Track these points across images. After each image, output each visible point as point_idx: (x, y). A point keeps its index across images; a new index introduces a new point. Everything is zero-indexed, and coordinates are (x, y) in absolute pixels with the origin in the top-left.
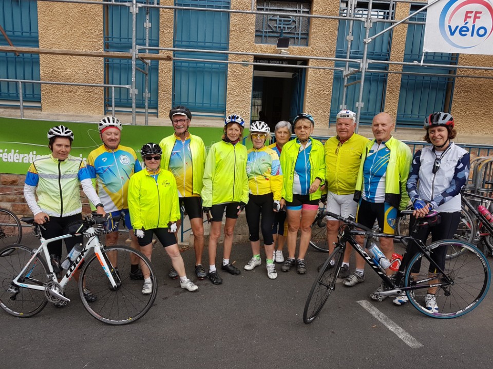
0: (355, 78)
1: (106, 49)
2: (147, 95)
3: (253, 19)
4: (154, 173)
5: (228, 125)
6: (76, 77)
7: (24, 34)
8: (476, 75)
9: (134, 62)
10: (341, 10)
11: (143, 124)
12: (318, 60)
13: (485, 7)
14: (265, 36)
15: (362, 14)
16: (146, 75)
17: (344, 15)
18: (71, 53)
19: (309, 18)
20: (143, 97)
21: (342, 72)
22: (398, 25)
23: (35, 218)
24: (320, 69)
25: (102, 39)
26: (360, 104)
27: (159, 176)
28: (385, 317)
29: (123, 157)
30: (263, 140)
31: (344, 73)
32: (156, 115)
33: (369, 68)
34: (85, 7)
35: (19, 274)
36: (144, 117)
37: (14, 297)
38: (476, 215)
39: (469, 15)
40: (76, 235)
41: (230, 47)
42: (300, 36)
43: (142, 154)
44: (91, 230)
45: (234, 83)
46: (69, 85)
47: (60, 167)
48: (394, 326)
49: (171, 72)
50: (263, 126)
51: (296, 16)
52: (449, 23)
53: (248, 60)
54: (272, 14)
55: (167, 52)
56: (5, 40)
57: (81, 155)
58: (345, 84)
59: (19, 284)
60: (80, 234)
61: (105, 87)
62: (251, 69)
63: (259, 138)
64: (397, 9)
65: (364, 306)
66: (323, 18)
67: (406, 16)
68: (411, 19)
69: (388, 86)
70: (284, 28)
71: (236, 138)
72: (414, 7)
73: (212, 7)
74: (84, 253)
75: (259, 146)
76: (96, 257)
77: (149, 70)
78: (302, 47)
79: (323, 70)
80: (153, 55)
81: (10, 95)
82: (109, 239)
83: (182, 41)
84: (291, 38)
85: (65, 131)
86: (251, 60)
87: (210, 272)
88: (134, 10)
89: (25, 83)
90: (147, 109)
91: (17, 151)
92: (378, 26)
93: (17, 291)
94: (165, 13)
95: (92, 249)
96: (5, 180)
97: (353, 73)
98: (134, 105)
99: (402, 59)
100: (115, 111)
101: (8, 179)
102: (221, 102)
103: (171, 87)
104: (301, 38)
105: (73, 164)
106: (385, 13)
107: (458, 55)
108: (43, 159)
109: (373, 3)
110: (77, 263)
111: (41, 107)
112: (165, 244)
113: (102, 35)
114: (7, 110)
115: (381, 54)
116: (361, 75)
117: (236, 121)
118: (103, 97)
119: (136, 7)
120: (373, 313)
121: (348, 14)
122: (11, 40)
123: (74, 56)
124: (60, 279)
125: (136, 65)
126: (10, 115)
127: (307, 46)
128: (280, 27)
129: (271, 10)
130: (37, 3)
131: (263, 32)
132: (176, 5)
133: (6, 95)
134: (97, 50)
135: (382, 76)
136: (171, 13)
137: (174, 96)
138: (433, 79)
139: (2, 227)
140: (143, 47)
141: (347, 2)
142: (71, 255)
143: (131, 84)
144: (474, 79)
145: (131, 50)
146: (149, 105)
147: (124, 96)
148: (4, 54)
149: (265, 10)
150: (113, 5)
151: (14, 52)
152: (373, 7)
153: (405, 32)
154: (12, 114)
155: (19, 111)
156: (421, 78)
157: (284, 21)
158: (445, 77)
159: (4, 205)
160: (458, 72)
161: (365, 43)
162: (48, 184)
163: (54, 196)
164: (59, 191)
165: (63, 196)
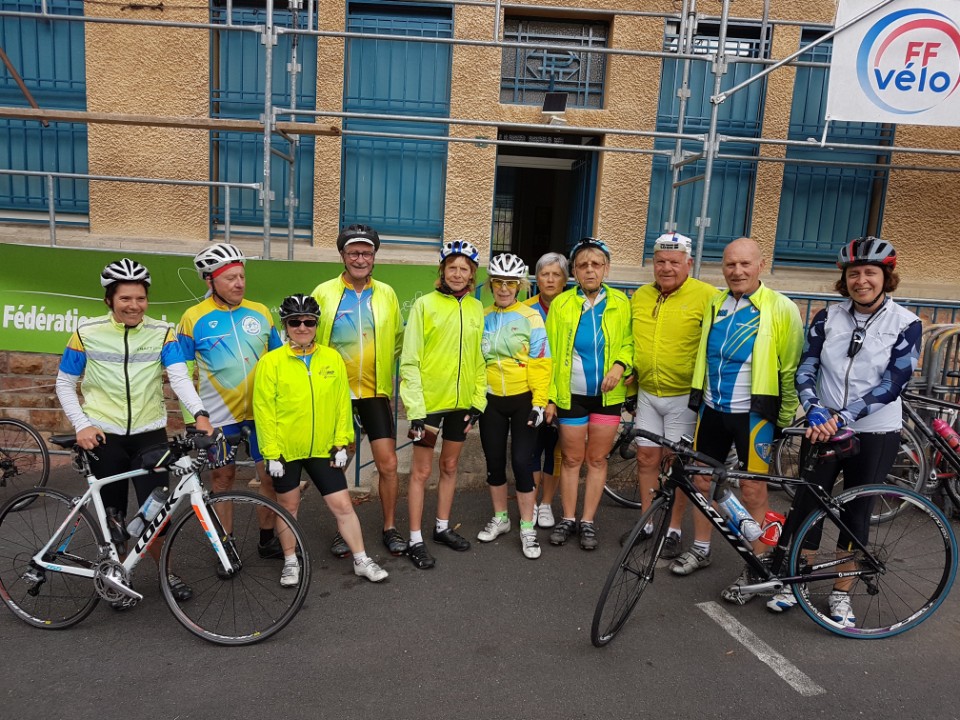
0: (693, 169)
1: (214, 115)
2: (292, 201)
3: (496, 55)
4: (304, 351)
5: (446, 260)
6: (157, 167)
7: (59, 85)
8: (930, 166)
9: (267, 140)
10: (666, 40)
11: (285, 258)
12: (623, 136)
13: (946, 34)
14: (520, 90)
15: (708, 48)
16: (291, 163)
17: (672, 48)
18: (148, 120)
19: (605, 55)
20: (284, 206)
21: (668, 158)
22: (777, 68)
23: (78, 438)
24: (626, 152)
25: (208, 95)
26: (703, 222)
27: (313, 358)
28: (751, 634)
29: (248, 320)
30: (514, 290)
31: (674, 161)
32: (310, 240)
33: (720, 152)
34: (175, 34)
35: (44, 545)
36: (286, 245)
37: (35, 590)
38: (929, 437)
39: (915, 49)
40: (157, 470)
41: (452, 110)
42: (587, 89)
43: (282, 314)
44: (185, 462)
45: (459, 179)
46: (143, 183)
47: (129, 339)
48: (769, 653)
49: (339, 158)
50: (514, 265)
51: (580, 51)
52: (877, 64)
53: (486, 134)
54: (534, 48)
55: (331, 119)
56: (23, 96)
58: (675, 181)
59: (44, 564)
60: (163, 469)
61: (211, 187)
62: (493, 153)
63: (504, 288)
64: (775, 37)
65: (708, 613)
66: (632, 54)
67: (793, 52)
68: (802, 56)
69: (757, 187)
70: (557, 73)
71: (462, 286)
72: (809, 35)
73: (418, 33)
74: (172, 506)
75: (506, 302)
76: (194, 513)
77: (297, 154)
78: (592, 111)
79: (632, 155)
80: (305, 126)
81: (31, 200)
82: (218, 480)
83: (360, 99)
84: (571, 92)
85: (133, 270)
86: (493, 136)
87: (411, 544)
88: (269, 39)
89: (59, 178)
90: (291, 228)
91: (43, 308)
92: (739, 71)
93: (41, 578)
94: (327, 44)
95: (187, 497)
96: (17, 364)
97: (690, 161)
98: (267, 221)
99: (785, 133)
100: (232, 232)
101: (24, 361)
102: (434, 216)
103: (338, 187)
104: (589, 93)
105: (153, 334)
106: (751, 45)
107: (893, 126)
108: (94, 324)
109: (729, 26)
110: (157, 524)
111: (88, 224)
112: (325, 490)
113: (207, 88)
114: (24, 229)
115: (745, 124)
116: (705, 164)
117: (463, 251)
118: (207, 205)
119: (273, 33)
120: (728, 627)
121: (681, 48)
122: (34, 96)
123: (153, 128)
124: (123, 556)
125: (271, 144)
126: (30, 240)
127: (601, 108)
128: (548, 72)
129: (531, 38)
130: (84, 26)
131: (517, 81)
132: (349, 29)
133: (22, 202)
134: (198, 115)
135: (747, 167)
136: (340, 45)
137: (343, 204)
138: (847, 173)
139: (11, 455)
140: (285, 110)
141: (678, 25)
142: (146, 509)
143: (262, 180)
144: (925, 173)
145: (262, 115)
146: (295, 222)
147: (247, 205)
148: (20, 123)
149: (520, 38)
150: (230, 30)
151: (40, 119)
152: (729, 34)
153: (791, 82)
154: (33, 237)
155: (45, 231)
156: (823, 171)
157: (557, 59)
158: (868, 170)
159: (16, 412)
160: (894, 160)
161: (713, 103)
162: (103, 372)
163: (115, 395)
164: (125, 385)
165: (132, 394)
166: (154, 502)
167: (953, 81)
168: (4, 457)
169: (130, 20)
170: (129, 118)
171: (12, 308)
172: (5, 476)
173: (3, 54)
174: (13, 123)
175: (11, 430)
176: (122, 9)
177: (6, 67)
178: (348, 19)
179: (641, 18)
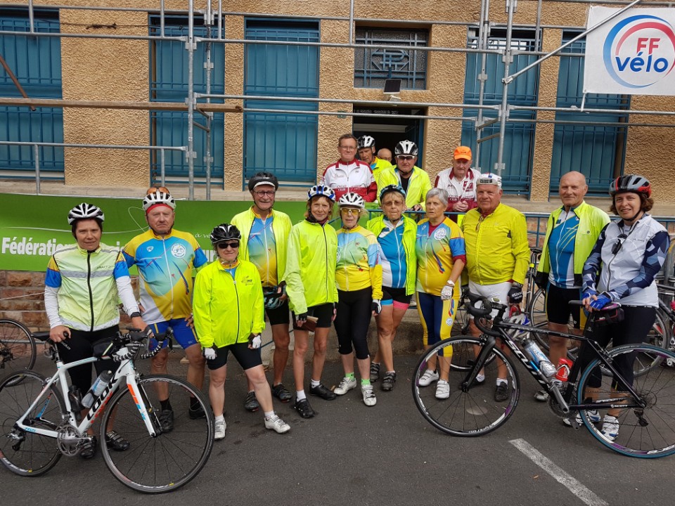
0: (491, 130)
1: (152, 99)
2: (209, 159)
3: (350, 55)
4: (230, 266)
5: (313, 199)
6: (112, 137)
7: (42, 81)
8: (656, 123)
9: (191, 116)
10: (469, 40)
11: (204, 199)
12: (440, 108)
13: (663, 33)
14: (368, 78)
15: (498, 46)
16: (208, 132)
17: (473, 47)
18: (106, 105)
19: (426, 52)
20: (203, 162)
21: (473, 123)
22: (547, 58)
23: (51, 334)
24: (443, 119)
25: (148, 86)
26: (500, 166)
27: (237, 271)
29: (176, 247)
30: (356, 216)
31: (477, 125)
32: (222, 186)
33: (510, 117)
34: (124, 44)
35: (25, 412)
36: (205, 190)
37: (17, 447)
38: (669, 314)
39: (643, 43)
41: (321, 93)
42: (415, 77)
43: (213, 240)
45: (327, 141)
46: (103, 149)
47: (90, 261)
48: (564, 476)
49: (242, 127)
50: (356, 199)
51: (408, 50)
52: (617, 53)
53: (345, 109)
54: (377, 48)
55: (235, 101)
56: (18, 90)
57: (118, 243)
58: (479, 138)
59: (24, 427)
61: (151, 150)
62: (351, 122)
63: (350, 214)
64: (544, 37)
65: (518, 448)
66: (446, 51)
67: (558, 47)
68: (564, 50)
69: (536, 141)
70: (393, 66)
71: (324, 217)
72: (568, 35)
73: (295, 40)
74: (113, 385)
75: (351, 224)
76: (128, 390)
77: (212, 125)
78: (418, 91)
79: (447, 121)
80: (217, 106)
81: (23, 163)
83: (255, 86)
84: (403, 79)
86: (350, 110)
87: (298, 400)
88: (191, 46)
89: (42, 146)
90: (209, 178)
91: (31, 239)
92: (521, 61)
93: (22, 437)
94: (231, 49)
95: (124, 378)
96: (13, 279)
97: (488, 125)
98: (191, 173)
99: (554, 103)
100: (166, 182)
101: (18, 278)
102: (310, 166)
103: (241, 148)
104: (416, 79)
105: (108, 256)
106: (528, 43)
107: (629, 96)
108: (66, 250)
109: (513, 30)
110: (103, 398)
111: (64, 178)
112: (246, 365)
113: (148, 81)
114: (18, 183)
115: (527, 97)
116: (500, 126)
117: (324, 193)
118: (148, 163)
119: (194, 42)
120: (533, 457)
121: (480, 46)
122: (25, 90)
123: (110, 110)
125: (194, 119)
126: (22, 191)
127: (425, 89)
128: (387, 65)
129: (374, 42)
130: (60, 40)
131: (365, 72)
132: (246, 38)
133: (16, 164)
134: (141, 100)
135: (528, 127)
136: (241, 49)
137: (245, 160)
138: (598, 129)
139: (9, 345)
140: (203, 95)
141: (477, 31)
142: (95, 387)
143: (187, 144)
144: (653, 128)
145: (186, 99)
146: (211, 173)
147: (177, 162)
148: (14, 109)
149: (366, 42)
150: (163, 40)
151: (29, 105)
152: (513, 36)
153: (557, 67)
154: (25, 189)
155: (34, 184)
156: (582, 129)
157: (393, 56)
158: (613, 127)
159: (12, 314)
160: (631, 120)
161: (504, 83)
162: (73, 285)
163: (81, 302)
164: (88, 294)
165: (94, 301)
166: (101, 382)
167: (670, 64)
168: (3, 346)
169: (93, 35)
170: (93, 103)
171: (8, 239)
172: (4, 361)
173: (2, 60)
174: (10, 109)
175: (8, 327)
176: (87, 28)
177: (5, 71)
178: (246, 32)
179: (450, 26)
